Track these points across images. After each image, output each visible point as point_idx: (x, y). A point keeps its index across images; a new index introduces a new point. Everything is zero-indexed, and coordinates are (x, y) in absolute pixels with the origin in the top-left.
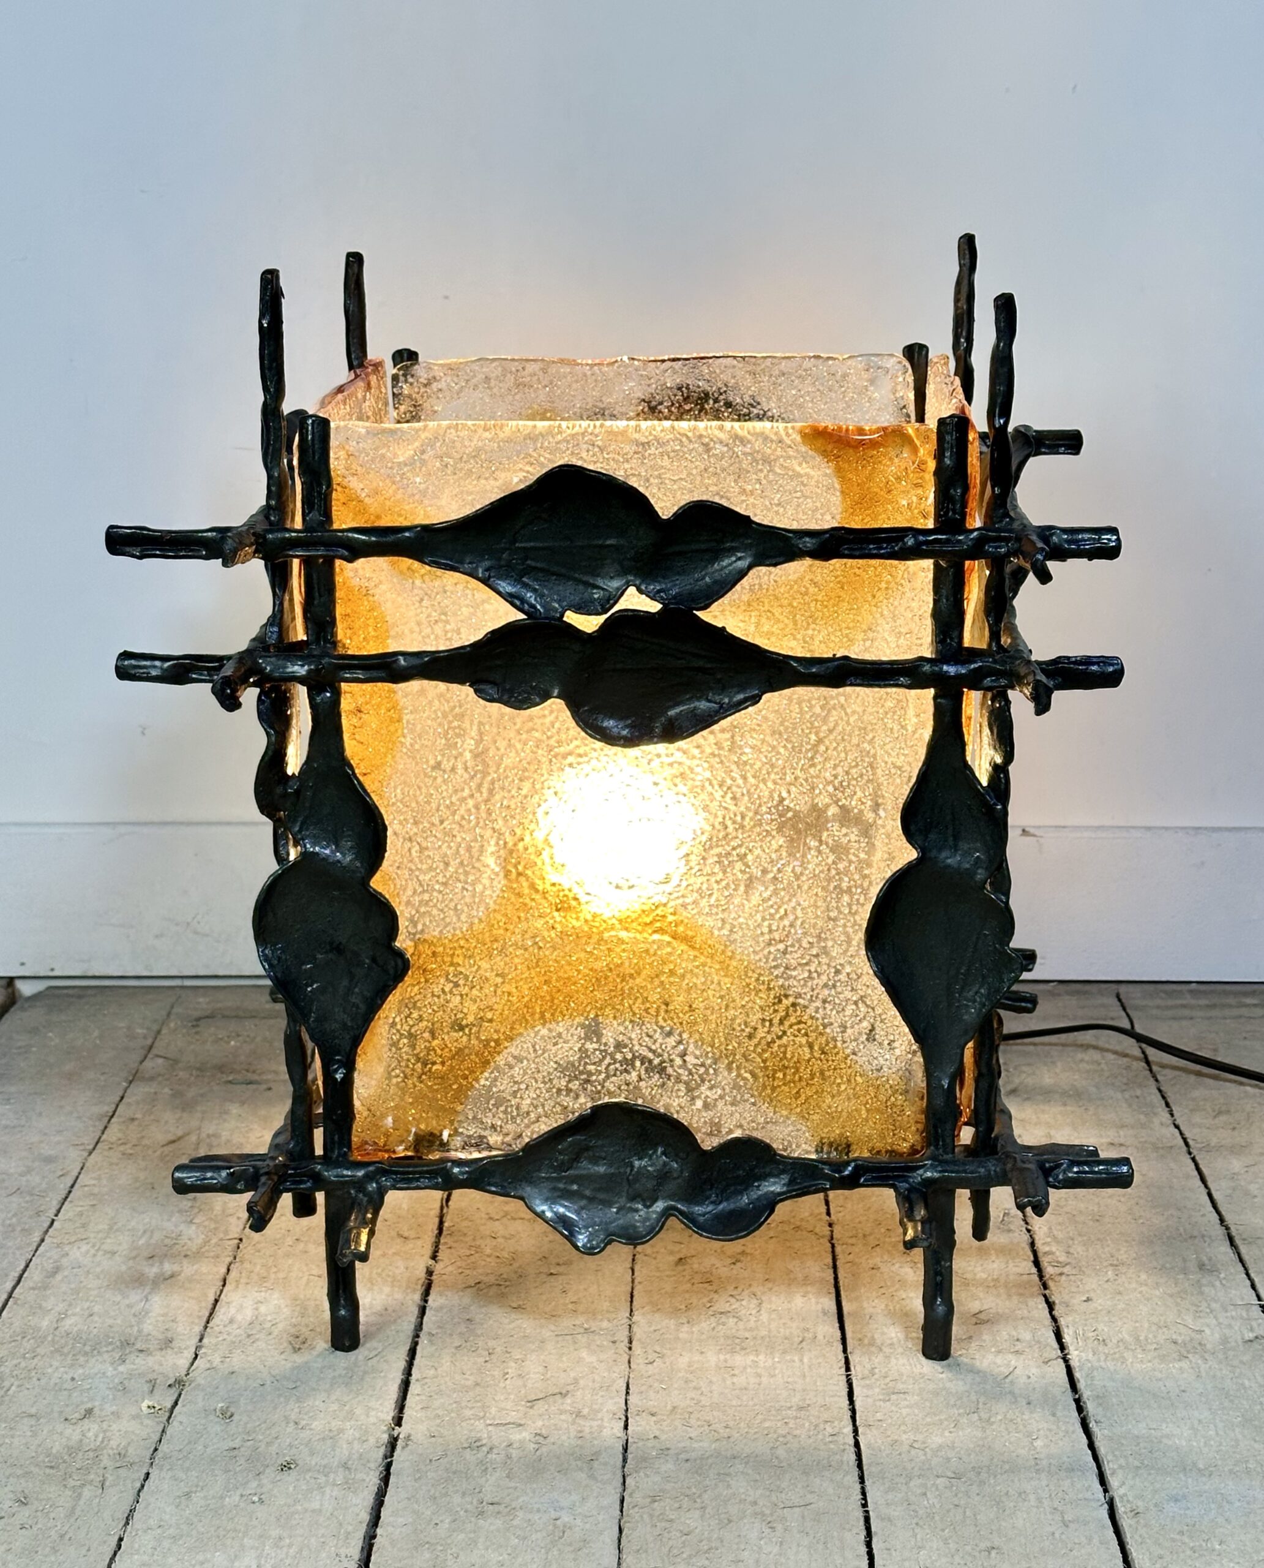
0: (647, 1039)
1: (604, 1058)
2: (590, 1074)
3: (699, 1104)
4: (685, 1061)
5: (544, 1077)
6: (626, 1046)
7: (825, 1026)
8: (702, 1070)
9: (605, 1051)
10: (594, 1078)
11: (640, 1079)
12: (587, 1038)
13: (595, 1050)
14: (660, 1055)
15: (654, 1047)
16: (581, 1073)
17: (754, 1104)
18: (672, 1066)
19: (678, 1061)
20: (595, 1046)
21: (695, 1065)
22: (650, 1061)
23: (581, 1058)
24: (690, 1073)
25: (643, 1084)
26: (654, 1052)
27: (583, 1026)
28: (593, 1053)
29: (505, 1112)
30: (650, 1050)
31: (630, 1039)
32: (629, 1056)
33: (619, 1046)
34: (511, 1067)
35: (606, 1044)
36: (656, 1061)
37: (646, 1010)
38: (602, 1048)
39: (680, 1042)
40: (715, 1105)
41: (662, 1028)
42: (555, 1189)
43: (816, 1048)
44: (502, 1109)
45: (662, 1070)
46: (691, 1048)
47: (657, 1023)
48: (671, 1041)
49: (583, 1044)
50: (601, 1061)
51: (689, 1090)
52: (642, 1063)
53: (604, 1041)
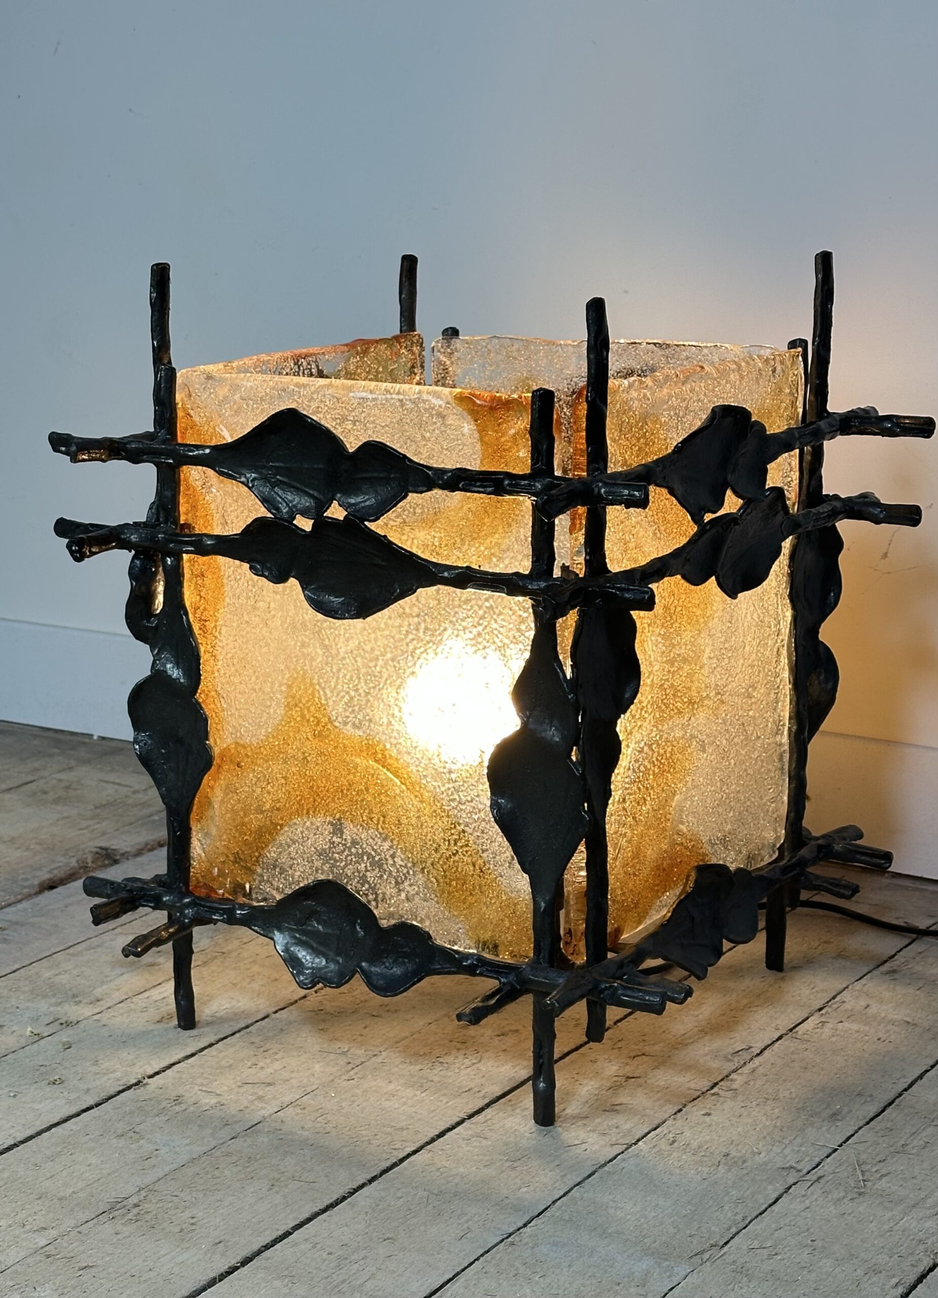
0: (371, 840)
1: (345, 850)
2: (336, 861)
3: (403, 895)
4: (394, 862)
5: (308, 858)
6: (358, 843)
7: (483, 851)
8: (405, 871)
9: (345, 845)
10: (338, 864)
11: (367, 871)
12: (334, 833)
13: (340, 843)
14: (379, 854)
15: (375, 847)
16: (330, 859)
17: (438, 903)
18: (387, 864)
19: (391, 862)
20: (339, 840)
21: (401, 866)
22: (373, 858)
23: (330, 848)
24: (398, 871)
25: (368, 874)
26: (375, 851)
27: (331, 823)
28: (338, 845)
29: (285, 879)
30: (373, 849)
31: (360, 838)
32: (360, 851)
33: (354, 843)
34: (289, 846)
35: (346, 840)
36: (377, 859)
37: (371, 819)
38: (343, 842)
39: (391, 847)
40: (413, 899)
41: (381, 834)
42: (295, 938)
43: (477, 867)
44: (283, 876)
45: (380, 866)
46: (399, 853)
47: (377, 830)
48: (386, 845)
49: (332, 837)
50: (343, 852)
51: (397, 883)
52: (368, 859)
53: (344, 837)
